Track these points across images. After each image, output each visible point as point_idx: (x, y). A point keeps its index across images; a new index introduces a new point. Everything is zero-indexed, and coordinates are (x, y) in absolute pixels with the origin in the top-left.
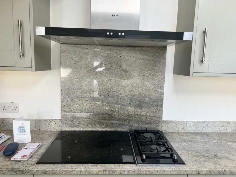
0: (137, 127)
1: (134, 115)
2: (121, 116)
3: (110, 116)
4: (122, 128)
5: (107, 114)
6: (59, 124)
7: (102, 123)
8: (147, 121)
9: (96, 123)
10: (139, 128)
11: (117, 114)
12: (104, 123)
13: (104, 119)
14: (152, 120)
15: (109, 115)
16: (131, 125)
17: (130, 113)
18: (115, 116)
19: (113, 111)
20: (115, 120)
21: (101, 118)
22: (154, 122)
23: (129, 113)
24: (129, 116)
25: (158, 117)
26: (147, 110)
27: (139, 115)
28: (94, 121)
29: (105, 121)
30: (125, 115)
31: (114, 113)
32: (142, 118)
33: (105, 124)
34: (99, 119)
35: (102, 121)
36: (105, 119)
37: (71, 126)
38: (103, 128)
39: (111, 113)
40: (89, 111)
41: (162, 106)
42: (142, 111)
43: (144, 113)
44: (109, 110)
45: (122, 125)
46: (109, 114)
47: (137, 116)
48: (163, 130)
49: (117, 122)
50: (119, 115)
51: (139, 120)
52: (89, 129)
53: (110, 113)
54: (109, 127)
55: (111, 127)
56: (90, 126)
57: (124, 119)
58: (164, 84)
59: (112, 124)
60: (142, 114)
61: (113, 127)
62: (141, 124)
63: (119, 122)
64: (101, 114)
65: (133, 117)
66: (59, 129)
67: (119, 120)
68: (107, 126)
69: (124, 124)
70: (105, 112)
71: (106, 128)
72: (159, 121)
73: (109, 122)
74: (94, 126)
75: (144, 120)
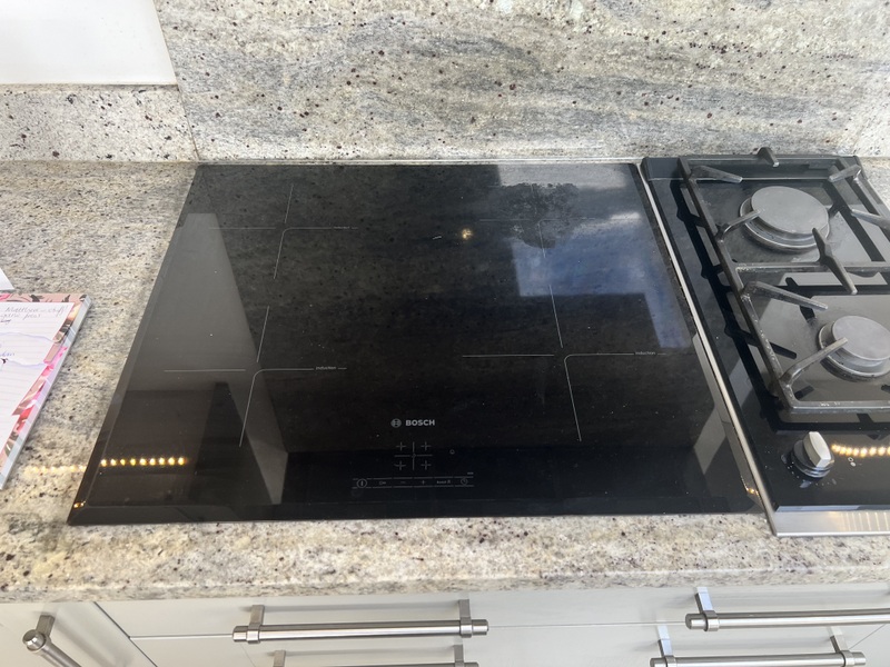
0: (696, 132)
1: (695, 51)
2: (600, 61)
3: (518, 64)
5: (502, 46)
6: (174, 121)
7: (462, 108)
8: (776, 93)
9: (421, 110)
10: (710, 137)
11: (574, 44)
12: (480, 108)
13: (477, 82)
14: (814, 87)
15: (518, 53)
16: (655, 123)
17: (670, 42)
18: (555, 62)
19: (546, 22)
20: (553, 90)
21: (453, 74)
22: (824, 100)
23: (663, 39)
24: (662, 57)
25: (864, 64)
27: (731, 51)
28: (408, 101)
29: (485, 100)
30: (634, 53)
31: (551, 43)
32: (749, 73)
33: (483, 119)
34: (443, 84)
35: (465, 97)
36: (481, 85)
37: (256, 131)
38: (472, 145)
39: (534, 37)
40: (369, 30)
42: (765, 16)
43: (772, 32)
44: (520, 16)
45: (597, 118)
46: (512, 44)
47: (715, 60)
48: (861, 144)
49: (566, 101)
50: (585, 57)
51: (725, 84)
52: (376, 147)
53: (523, 38)
54: (507, 134)
55: (519, 137)
56: (380, 129)
57: (621, 82)
59: (533, 114)
60: (757, 45)
61: (534, 135)
62: (726, 114)
63: (581, 105)
64: (455, 46)
65: (689, 70)
66: (182, 151)
67: (586, 87)
68: (496, 129)
69: (610, 114)
70: (489, 35)
71: (491, 145)
73: (515, 102)
74: (410, 132)
75: (762, 85)
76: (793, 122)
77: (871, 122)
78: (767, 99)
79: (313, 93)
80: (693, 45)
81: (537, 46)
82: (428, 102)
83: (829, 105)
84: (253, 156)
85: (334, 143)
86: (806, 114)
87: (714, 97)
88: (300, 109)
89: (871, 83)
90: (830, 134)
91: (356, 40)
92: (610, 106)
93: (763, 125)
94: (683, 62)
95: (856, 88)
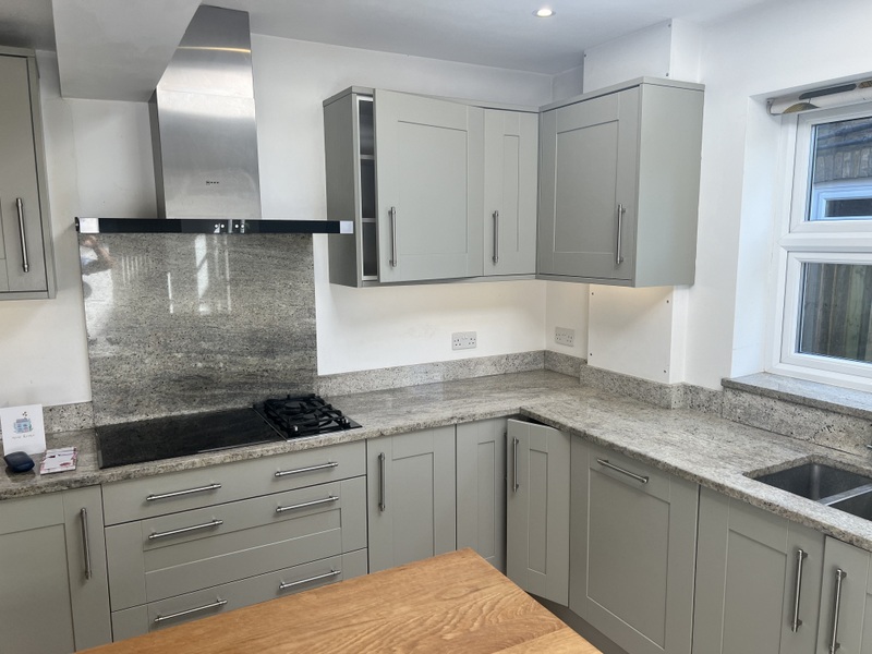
2: (232, 378)
3: (207, 381)
4: (236, 403)
5: (201, 377)
6: (88, 413)
7: (191, 397)
8: (288, 382)
9: (176, 399)
11: (222, 374)
12: (196, 396)
13: (194, 388)
14: (298, 379)
15: (206, 378)
16: (254, 395)
17: (251, 370)
18: (218, 379)
19: (213, 369)
20: (219, 388)
21: (186, 387)
22: (302, 382)
23: (249, 370)
24: (250, 374)
25: (308, 371)
26: (286, 358)
27: (269, 371)
28: (172, 396)
29: (197, 394)
30: (241, 374)
31: (216, 374)
32: (277, 377)
33: (198, 400)
34: (183, 390)
35: (191, 393)
36: (196, 389)
37: (118, 413)
38: (195, 409)
39: (210, 373)
40: (159, 376)
41: (314, 347)
42: (275, 361)
43: (279, 365)
44: (205, 368)
45: (235, 395)
46: (204, 376)
47: (266, 374)
48: (321, 393)
49: (224, 391)
50: (227, 377)
51: (271, 381)
53: (208, 374)
54: (207, 404)
55: (211, 404)
56: (163, 407)
57: (240, 383)
58: (314, 302)
59: (214, 396)
60: (276, 369)
61: (215, 404)
62: (275, 389)
63: (229, 392)
64: (186, 378)
65: (259, 377)
66: (89, 423)
67: (228, 386)
68: (202, 403)
69: (239, 394)
70: (196, 374)
71: (202, 408)
72: (312, 378)
73: (208, 393)
74: (174, 407)
75: (282, 380)
76: (296, 389)
77: (320, 387)
78: (286, 384)
79: (140, 398)
80: (258, 371)
81: (211, 375)
82: (178, 396)
83: (305, 383)
86: (299, 387)
87: (270, 384)
88: (135, 404)
89: (313, 376)
91: (155, 379)
92: (238, 391)
93: (288, 392)
94: (257, 375)
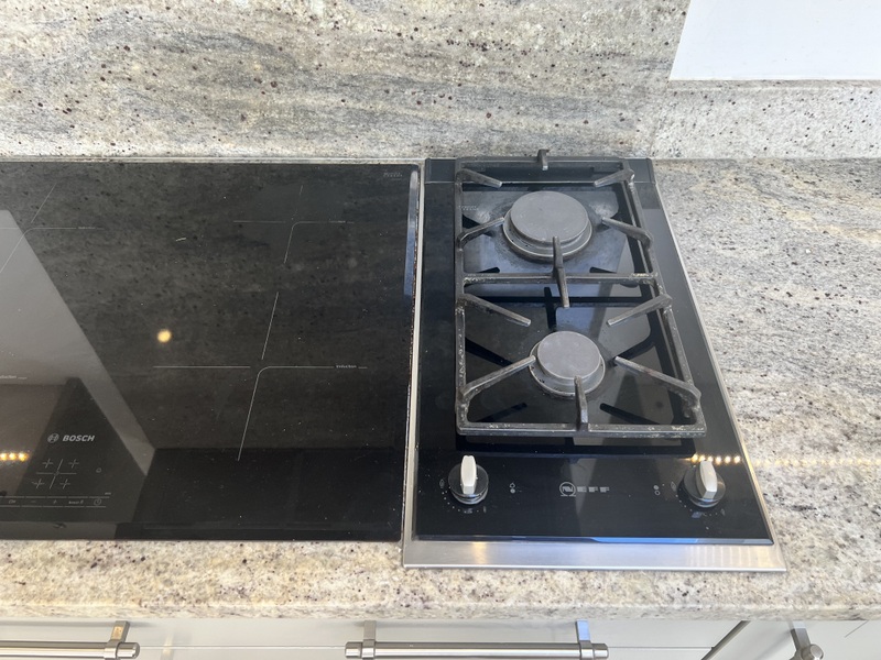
0: (479, 133)
1: (454, 49)
2: (357, 58)
3: (274, 61)
4: (374, 141)
5: (251, 43)
7: (228, 106)
8: (553, 93)
9: (186, 108)
10: (496, 138)
11: (324, 40)
12: (246, 106)
13: (237, 79)
14: (591, 87)
15: (267, 49)
16: (434, 123)
18: (310, 58)
19: (289, 17)
20: (317, 88)
21: (209, 71)
22: (607, 100)
23: (417, 36)
24: (419, 54)
25: (638, 62)
27: (492, 48)
28: (170, 97)
29: (248, 97)
30: (390, 50)
31: (300, 39)
32: (517, 72)
33: (253, 118)
34: (201, 80)
35: (228, 94)
36: (241, 81)
37: (24, 126)
38: (249, 144)
39: (280, 33)
40: (107, 24)
42: (518, 12)
43: (531, 30)
44: (260, 11)
45: (372, 117)
46: (260, 40)
48: (658, 146)
49: (334, 99)
50: (340, 54)
51: (496, 83)
52: (151, 144)
53: (274, 36)
54: (283, 132)
55: (296, 136)
56: (151, 126)
57: (385, 80)
59: (304, 113)
60: (518, 43)
61: (310, 135)
62: (505, 113)
63: (351, 104)
64: (201, 41)
65: (453, 68)
67: (350, 84)
68: (269, 127)
69: (384, 113)
70: (234, 31)
71: (270, 143)
73: (281, 100)
74: (182, 130)
75: (535, 83)
76: (579, 122)
77: (663, 123)
78: (545, 99)
79: (70, 89)
80: (450, 42)
81: (287, 41)
82: (189, 98)
83: (613, 105)
84: (28, 153)
85: (107, 140)
86: (590, 116)
87: (488, 96)
88: (62, 105)
89: (651, 81)
90: (623, 135)
91: (96, 36)
92: (380, 106)
93: (548, 126)
94: (447, 60)
95: (637, 88)
